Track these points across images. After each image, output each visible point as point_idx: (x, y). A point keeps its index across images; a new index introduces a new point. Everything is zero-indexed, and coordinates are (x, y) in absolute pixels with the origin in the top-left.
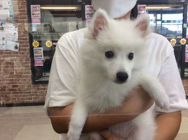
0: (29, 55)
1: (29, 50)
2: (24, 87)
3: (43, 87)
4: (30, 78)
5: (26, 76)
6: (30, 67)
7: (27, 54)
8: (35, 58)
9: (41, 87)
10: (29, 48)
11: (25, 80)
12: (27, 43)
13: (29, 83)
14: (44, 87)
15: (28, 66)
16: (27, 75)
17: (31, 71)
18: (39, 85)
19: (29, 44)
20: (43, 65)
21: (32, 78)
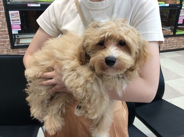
0: (5, 19)
1: (4, 13)
2: (3, 52)
3: (22, 51)
4: (8, 43)
5: (4, 42)
6: (7, 32)
7: (2, 18)
8: (11, 22)
9: (21, 51)
10: (4, 11)
11: (3, 45)
12: (1, 6)
13: (8, 47)
14: (24, 51)
15: (5, 31)
16: (4, 40)
17: (8, 36)
18: (19, 49)
19: (3, 7)
20: (20, 30)
21: (11, 43)
